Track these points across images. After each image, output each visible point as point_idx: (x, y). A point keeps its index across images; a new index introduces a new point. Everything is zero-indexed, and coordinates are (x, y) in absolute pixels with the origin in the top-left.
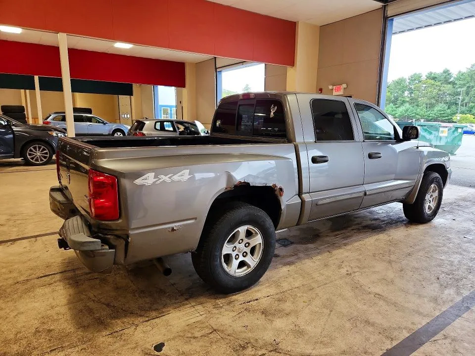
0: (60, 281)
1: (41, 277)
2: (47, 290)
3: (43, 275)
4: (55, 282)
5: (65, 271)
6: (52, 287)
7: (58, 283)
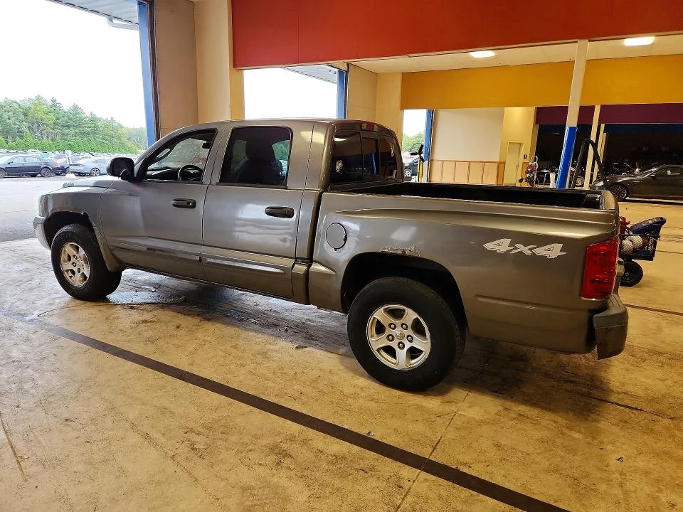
0: (612, 391)
1: (636, 409)
2: (631, 389)
3: (634, 411)
4: (619, 393)
5: (602, 400)
6: (624, 389)
7: (616, 390)
